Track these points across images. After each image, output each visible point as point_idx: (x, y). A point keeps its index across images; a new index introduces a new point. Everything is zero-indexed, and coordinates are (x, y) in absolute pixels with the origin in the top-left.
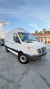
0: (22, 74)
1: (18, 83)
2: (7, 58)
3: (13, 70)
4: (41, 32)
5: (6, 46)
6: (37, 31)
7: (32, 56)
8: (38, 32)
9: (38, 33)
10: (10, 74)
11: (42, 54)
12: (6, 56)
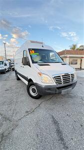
0: (27, 112)
1: (15, 123)
2: (14, 88)
3: (16, 105)
4: (81, 48)
5: (16, 71)
6: (75, 46)
7: (44, 87)
8: (76, 48)
9: (77, 50)
10: (10, 110)
11: (63, 85)
12: (14, 86)
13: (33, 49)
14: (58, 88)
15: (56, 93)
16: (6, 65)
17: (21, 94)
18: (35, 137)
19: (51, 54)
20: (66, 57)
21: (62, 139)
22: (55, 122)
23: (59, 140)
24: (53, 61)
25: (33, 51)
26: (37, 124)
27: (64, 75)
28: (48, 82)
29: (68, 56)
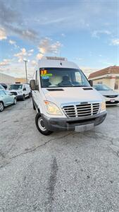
0: (27, 149)
1: (8, 160)
3: (18, 140)
7: (49, 119)
10: (9, 145)
12: (26, 117)
13: (46, 69)
14: (70, 123)
15: (66, 130)
16: (25, 89)
17: (31, 127)
18: (21, 179)
19: (77, 74)
20: (111, 78)
21: (52, 188)
22: (55, 167)
23: (47, 189)
24: (77, 85)
25: (45, 71)
26: (31, 165)
27: (79, 104)
28: (54, 113)
29: (114, 75)
